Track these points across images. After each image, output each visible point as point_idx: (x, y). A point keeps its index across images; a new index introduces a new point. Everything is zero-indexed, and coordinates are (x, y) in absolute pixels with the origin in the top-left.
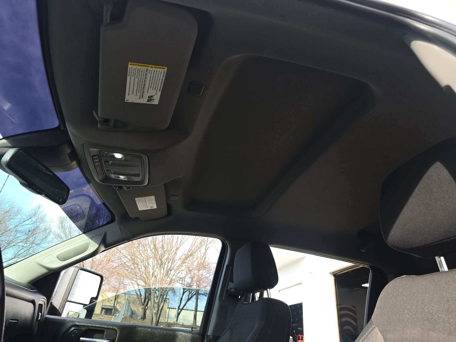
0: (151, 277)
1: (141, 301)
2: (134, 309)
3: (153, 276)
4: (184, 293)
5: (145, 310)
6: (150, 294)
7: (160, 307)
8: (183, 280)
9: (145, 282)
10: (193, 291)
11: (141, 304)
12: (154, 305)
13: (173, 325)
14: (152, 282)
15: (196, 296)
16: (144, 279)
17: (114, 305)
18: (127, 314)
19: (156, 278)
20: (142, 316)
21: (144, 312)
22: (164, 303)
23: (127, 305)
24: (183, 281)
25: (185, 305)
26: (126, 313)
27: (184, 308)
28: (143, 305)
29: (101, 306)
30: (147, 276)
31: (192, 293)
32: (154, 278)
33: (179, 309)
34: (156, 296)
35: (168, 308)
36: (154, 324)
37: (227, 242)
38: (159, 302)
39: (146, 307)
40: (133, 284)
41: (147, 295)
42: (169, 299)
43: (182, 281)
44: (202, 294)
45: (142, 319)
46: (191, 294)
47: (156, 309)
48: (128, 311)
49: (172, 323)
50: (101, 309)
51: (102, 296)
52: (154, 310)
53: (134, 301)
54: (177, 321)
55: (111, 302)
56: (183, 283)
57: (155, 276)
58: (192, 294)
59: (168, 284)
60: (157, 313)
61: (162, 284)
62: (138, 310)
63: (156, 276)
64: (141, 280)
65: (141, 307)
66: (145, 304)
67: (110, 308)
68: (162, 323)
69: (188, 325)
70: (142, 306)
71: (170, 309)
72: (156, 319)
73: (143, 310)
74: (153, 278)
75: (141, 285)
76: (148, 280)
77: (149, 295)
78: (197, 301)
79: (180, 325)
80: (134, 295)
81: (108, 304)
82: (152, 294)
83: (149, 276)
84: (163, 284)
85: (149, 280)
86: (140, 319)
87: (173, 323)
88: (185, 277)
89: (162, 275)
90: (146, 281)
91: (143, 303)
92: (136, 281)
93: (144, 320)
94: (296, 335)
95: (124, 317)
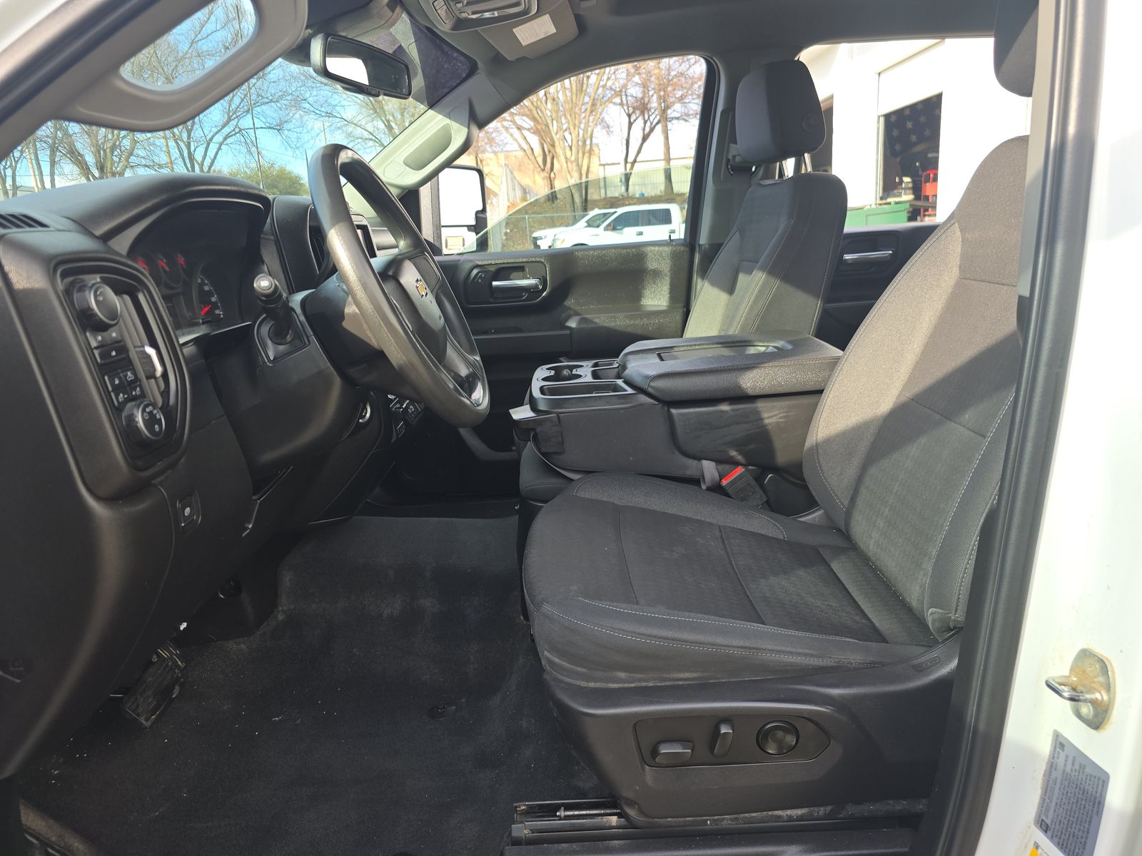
0: (544, 102)
1: (536, 163)
2: (526, 181)
3: (547, 99)
4: (630, 124)
5: (551, 181)
6: (553, 146)
8: (623, 94)
9: (534, 119)
10: (654, 116)
11: (539, 169)
12: (567, 167)
13: (621, 202)
14: (549, 114)
15: (663, 126)
16: (528, 113)
18: (515, 196)
19: (557, 104)
22: (590, 157)
23: (509, 178)
24: (624, 97)
25: (639, 152)
26: (511, 194)
27: (637, 160)
28: (543, 170)
30: (535, 104)
31: (651, 120)
32: (552, 104)
33: (626, 161)
34: (566, 144)
35: (601, 165)
36: (579, 208)
37: (717, 61)
38: (577, 159)
39: (552, 175)
40: (507, 129)
41: (546, 149)
42: (597, 145)
43: (621, 96)
44: (677, 118)
45: (551, 202)
46: (648, 123)
47: (576, 174)
48: (514, 189)
49: (618, 197)
52: (571, 177)
53: (520, 165)
54: (627, 190)
56: (625, 102)
57: (554, 100)
58: (651, 123)
59: (588, 112)
61: (573, 116)
62: (534, 182)
63: (556, 99)
64: (523, 115)
65: (540, 176)
66: (546, 169)
68: (595, 201)
69: (653, 194)
70: (542, 173)
71: (606, 167)
72: (581, 195)
73: (545, 181)
74: (549, 105)
75: (527, 126)
76: (539, 112)
77: (550, 146)
78: (667, 138)
79: (637, 198)
80: (517, 151)
82: (557, 144)
83: (539, 103)
84: (577, 116)
85: (542, 111)
87: (620, 197)
88: (625, 86)
89: (568, 94)
90: (536, 115)
91: (542, 167)
92: (511, 121)
93: (553, 202)
94: (920, 173)
95: (511, 203)
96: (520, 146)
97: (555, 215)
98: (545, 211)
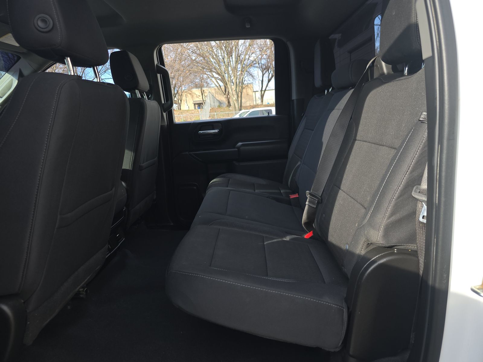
1: (222, 91)
2: (220, 99)
4: (263, 75)
7: (239, 95)
11: (223, 94)
13: (257, 107)
17: (203, 99)
20: (227, 104)
21: (228, 101)
26: (212, 104)
27: (266, 89)
29: (193, 102)
33: (262, 91)
35: (254, 92)
36: (238, 109)
39: (229, 96)
45: (228, 107)
47: (236, 96)
50: (193, 105)
51: (190, 94)
54: (262, 102)
55: (200, 97)
56: (260, 66)
60: (237, 99)
62: (223, 100)
66: (226, 94)
67: (201, 102)
70: (224, 95)
72: (238, 105)
73: (226, 99)
79: (266, 106)
80: (215, 87)
81: (197, 99)
82: (228, 83)
86: (226, 107)
87: (258, 104)
91: (224, 93)
93: (229, 107)
95: (212, 108)
96: (215, 85)
97: (230, 112)
98: (226, 111)
